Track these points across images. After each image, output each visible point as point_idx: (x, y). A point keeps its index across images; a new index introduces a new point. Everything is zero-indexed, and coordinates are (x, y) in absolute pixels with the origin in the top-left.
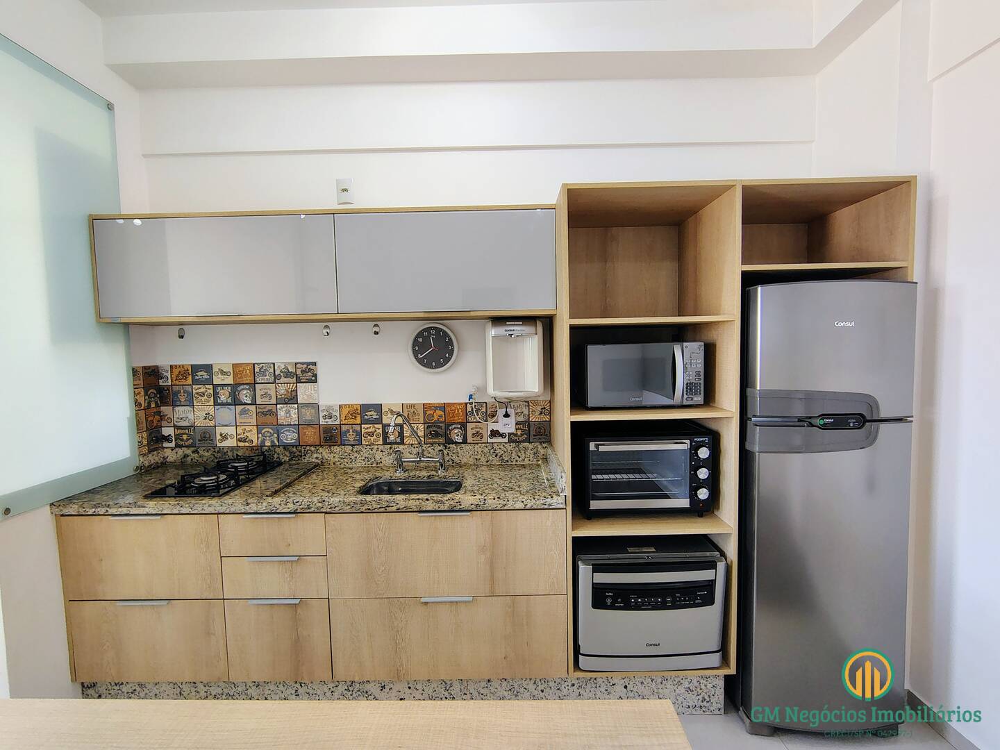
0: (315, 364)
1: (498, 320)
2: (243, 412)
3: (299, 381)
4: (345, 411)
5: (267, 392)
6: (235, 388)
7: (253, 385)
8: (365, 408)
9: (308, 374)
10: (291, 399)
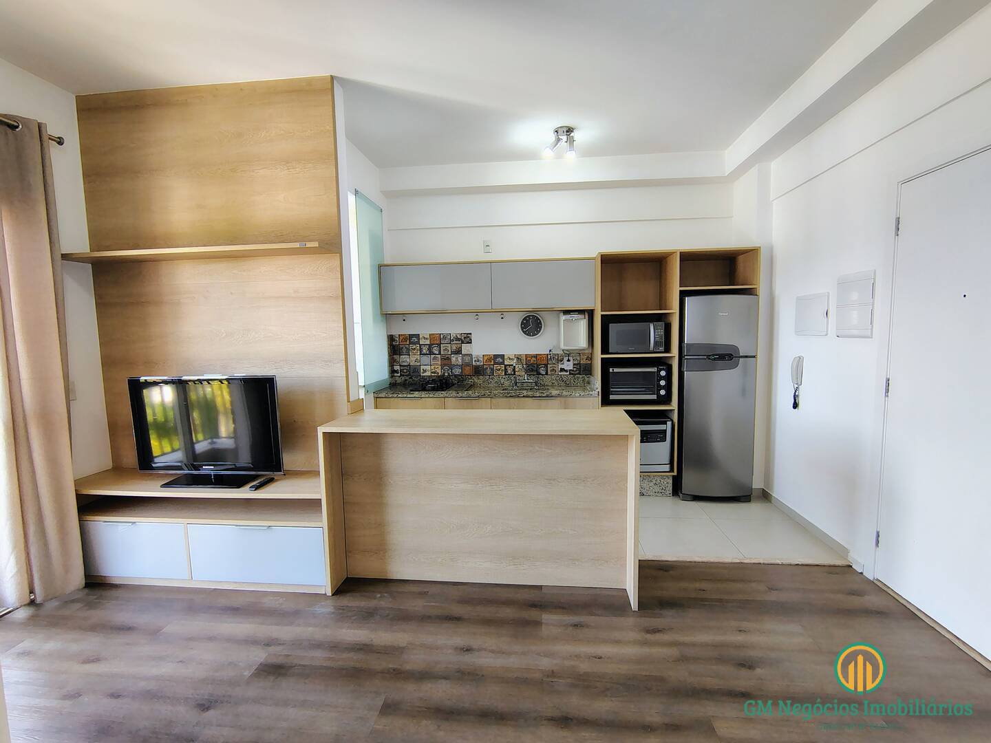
0: (471, 334)
1: (567, 312)
2: (434, 359)
3: (463, 343)
4: (486, 358)
5: (447, 348)
6: (430, 346)
7: (439, 345)
8: (496, 356)
9: (467, 339)
10: (458, 352)
